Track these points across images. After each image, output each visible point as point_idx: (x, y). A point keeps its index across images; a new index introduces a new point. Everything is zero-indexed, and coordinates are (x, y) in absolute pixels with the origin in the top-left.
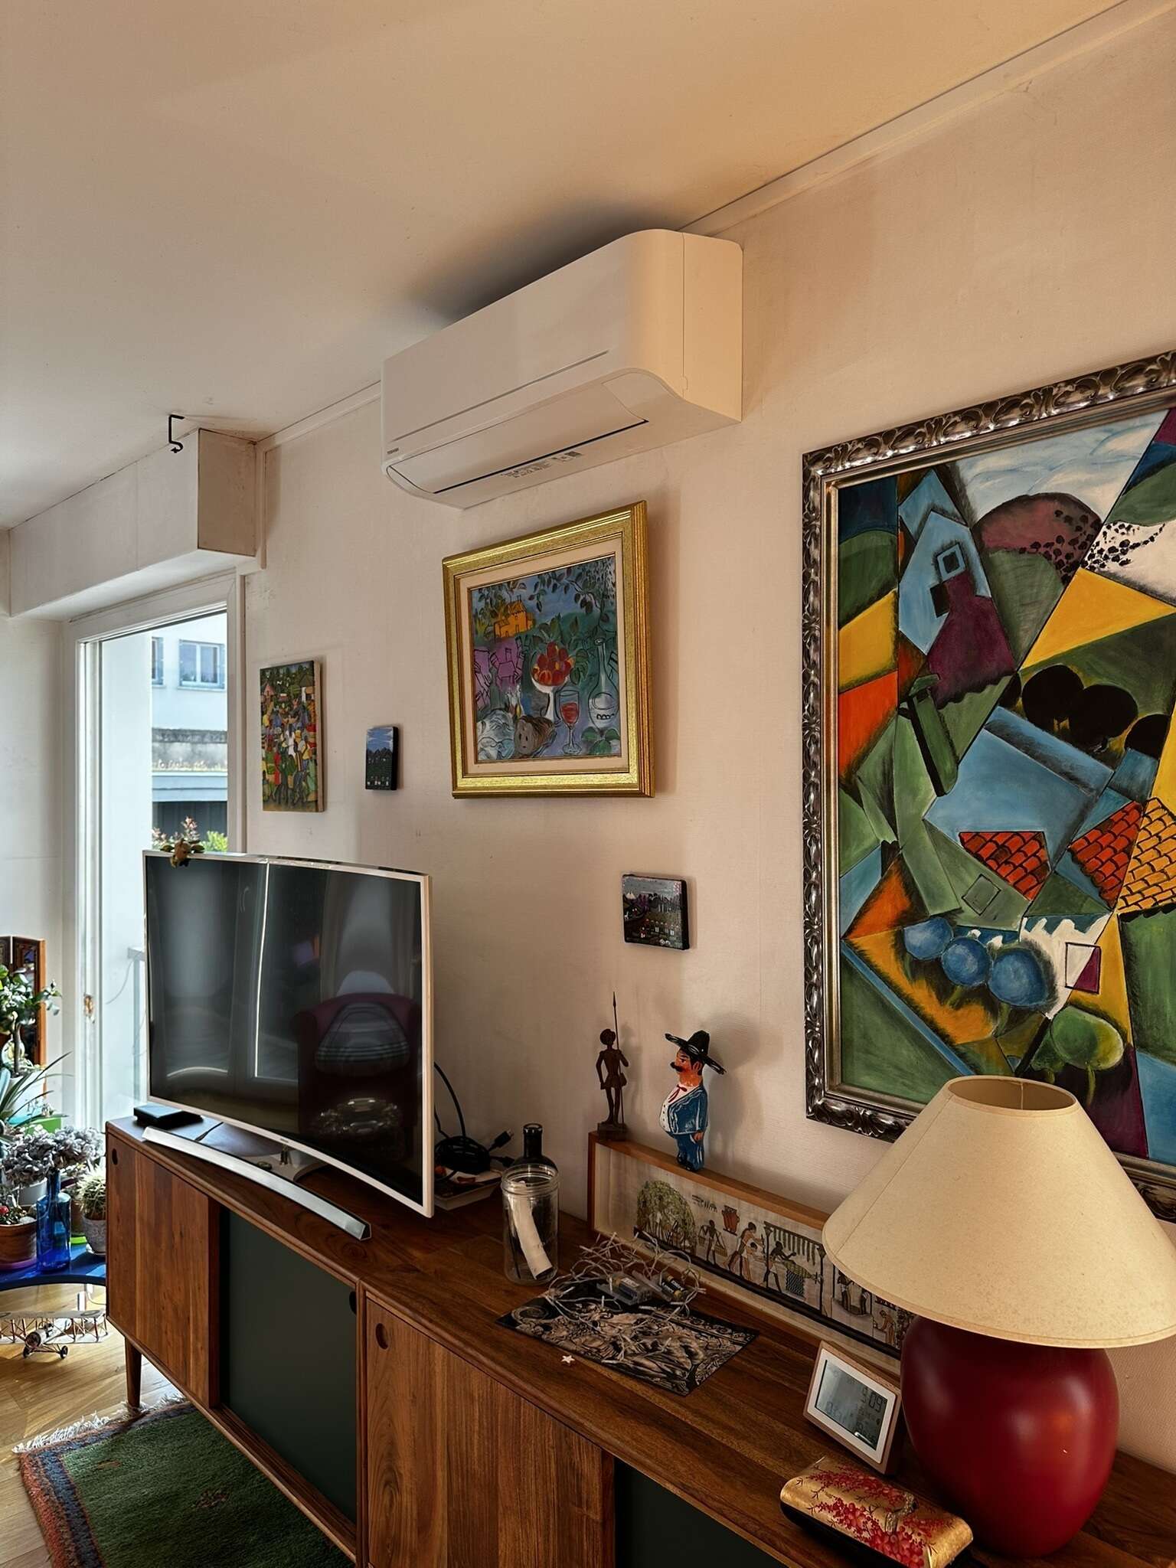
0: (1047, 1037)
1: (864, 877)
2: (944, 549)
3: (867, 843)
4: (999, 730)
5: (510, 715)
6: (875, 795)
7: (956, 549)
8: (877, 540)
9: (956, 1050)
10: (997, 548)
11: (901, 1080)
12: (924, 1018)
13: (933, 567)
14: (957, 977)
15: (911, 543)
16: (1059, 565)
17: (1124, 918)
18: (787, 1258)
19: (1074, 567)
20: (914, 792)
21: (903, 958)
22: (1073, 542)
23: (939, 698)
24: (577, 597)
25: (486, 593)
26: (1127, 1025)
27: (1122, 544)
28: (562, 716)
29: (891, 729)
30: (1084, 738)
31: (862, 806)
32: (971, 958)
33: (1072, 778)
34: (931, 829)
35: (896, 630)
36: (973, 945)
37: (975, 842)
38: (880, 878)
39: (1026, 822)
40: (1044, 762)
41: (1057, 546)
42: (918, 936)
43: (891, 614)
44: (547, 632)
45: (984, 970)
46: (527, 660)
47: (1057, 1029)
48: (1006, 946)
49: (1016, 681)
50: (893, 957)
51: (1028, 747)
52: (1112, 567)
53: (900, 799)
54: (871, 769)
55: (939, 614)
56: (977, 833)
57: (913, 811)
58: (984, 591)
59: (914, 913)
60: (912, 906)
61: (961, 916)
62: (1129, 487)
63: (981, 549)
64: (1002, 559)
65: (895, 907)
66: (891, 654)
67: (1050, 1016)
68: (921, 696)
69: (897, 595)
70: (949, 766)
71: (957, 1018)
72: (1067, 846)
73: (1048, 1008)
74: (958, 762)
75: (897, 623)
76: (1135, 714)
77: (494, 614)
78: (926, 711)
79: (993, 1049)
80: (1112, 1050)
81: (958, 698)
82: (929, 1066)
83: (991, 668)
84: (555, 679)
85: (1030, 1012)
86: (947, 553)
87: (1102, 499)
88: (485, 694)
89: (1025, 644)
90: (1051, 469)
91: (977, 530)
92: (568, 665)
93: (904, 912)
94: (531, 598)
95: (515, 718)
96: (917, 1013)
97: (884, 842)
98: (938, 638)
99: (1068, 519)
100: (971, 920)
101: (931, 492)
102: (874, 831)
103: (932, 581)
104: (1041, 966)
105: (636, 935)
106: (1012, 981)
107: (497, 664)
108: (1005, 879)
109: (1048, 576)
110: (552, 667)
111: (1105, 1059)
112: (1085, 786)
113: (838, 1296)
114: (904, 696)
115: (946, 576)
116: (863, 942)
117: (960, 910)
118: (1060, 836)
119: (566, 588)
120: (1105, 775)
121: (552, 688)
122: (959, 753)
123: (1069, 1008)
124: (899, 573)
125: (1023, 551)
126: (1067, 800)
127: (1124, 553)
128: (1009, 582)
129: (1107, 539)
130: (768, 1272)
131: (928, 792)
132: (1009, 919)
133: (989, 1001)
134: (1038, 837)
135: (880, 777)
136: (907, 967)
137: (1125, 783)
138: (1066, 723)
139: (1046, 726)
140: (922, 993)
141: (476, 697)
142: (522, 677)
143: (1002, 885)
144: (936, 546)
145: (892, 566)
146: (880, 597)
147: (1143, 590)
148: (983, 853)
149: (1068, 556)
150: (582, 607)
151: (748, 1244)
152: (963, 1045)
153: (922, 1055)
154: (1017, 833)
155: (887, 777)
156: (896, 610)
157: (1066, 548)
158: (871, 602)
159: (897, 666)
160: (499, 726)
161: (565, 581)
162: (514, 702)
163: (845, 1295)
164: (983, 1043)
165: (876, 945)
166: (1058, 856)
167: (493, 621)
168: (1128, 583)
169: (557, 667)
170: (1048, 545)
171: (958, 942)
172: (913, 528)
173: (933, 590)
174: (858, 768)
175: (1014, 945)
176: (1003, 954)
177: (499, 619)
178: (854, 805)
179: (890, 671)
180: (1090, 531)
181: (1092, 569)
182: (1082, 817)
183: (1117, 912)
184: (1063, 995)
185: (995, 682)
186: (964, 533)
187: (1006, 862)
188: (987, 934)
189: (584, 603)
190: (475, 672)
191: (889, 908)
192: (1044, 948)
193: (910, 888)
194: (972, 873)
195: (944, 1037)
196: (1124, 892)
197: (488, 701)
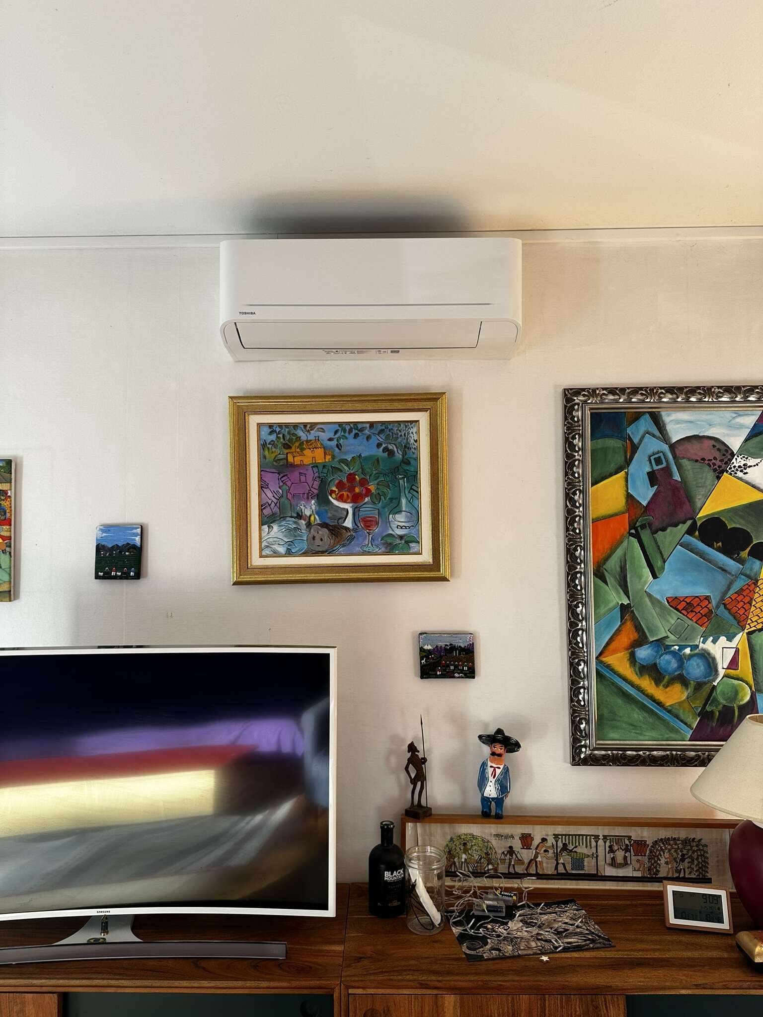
0: (714, 694)
1: (609, 624)
2: (654, 454)
3: (611, 605)
4: (686, 546)
5: (303, 522)
6: (615, 578)
7: (661, 455)
8: (614, 443)
9: (666, 709)
10: (684, 458)
11: (634, 731)
12: (647, 695)
13: (648, 462)
14: (666, 672)
15: (635, 448)
16: (715, 470)
17: (749, 634)
18: (571, 851)
19: (722, 472)
20: (640, 577)
21: (634, 665)
22: (721, 461)
23: (653, 529)
24: (379, 445)
25: (278, 429)
26: (752, 682)
27: (744, 465)
28: (361, 525)
29: (625, 543)
30: (730, 550)
31: (607, 585)
32: (673, 661)
33: (724, 570)
34: (649, 596)
35: (627, 491)
36: (674, 654)
37: (674, 602)
38: (619, 623)
39: (701, 591)
40: (710, 562)
41: (714, 461)
42: (644, 653)
43: (623, 483)
44: (347, 466)
45: (681, 666)
46: (324, 483)
47: (719, 690)
48: (692, 652)
49: (695, 523)
50: (628, 666)
51: (701, 555)
52: (740, 474)
53: (631, 581)
54: (613, 564)
55: (652, 486)
56: (676, 598)
57: (640, 587)
58: (677, 477)
59: (641, 640)
60: (640, 637)
61: (668, 640)
62: (746, 440)
63: (675, 457)
64: (685, 462)
65: (630, 639)
66: (624, 504)
67: (715, 684)
68: (643, 527)
69: (627, 474)
70: (660, 563)
71: (666, 692)
72: (722, 602)
73: (714, 680)
74: (664, 562)
75: (628, 489)
76: (752, 542)
77: (287, 446)
78: (645, 535)
79: (686, 705)
80: (745, 695)
81: (664, 529)
82: (651, 720)
83: (681, 515)
84: (356, 499)
85: (705, 683)
86: (656, 456)
87: (735, 443)
88: (273, 505)
89: (699, 505)
90: (711, 425)
91: (673, 447)
92: (368, 491)
93: (635, 641)
94: (330, 439)
95: (309, 525)
96: (643, 694)
97: (622, 604)
98: (652, 498)
99: (719, 450)
100: (674, 641)
101: (645, 424)
102: (616, 598)
103: (648, 469)
104: (710, 660)
105: (433, 673)
106: (696, 669)
107: (289, 483)
108: (691, 619)
109: (710, 475)
110: (351, 489)
111: (742, 700)
112: (730, 573)
113: (609, 860)
114: (632, 526)
115: (655, 468)
116: (609, 659)
117: (667, 637)
118: (718, 598)
119: (368, 438)
120: (739, 568)
121: (351, 505)
122: (665, 557)
123: (725, 678)
124: (628, 462)
125: (697, 461)
126: (721, 580)
127: (745, 469)
128: (690, 475)
129: (738, 462)
130: (558, 864)
131: (647, 578)
132: (693, 639)
133: (683, 681)
134: (707, 598)
135: (618, 569)
136: (637, 669)
137: (748, 572)
138: (720, 544)
139: (710, 545)
140: (646, 683)
141: (262, 507)
142: (318, 495)
143: (690, 622)
144: (650, 452)
145: (623, 458)
146: (616, 473)
147: (754, 486)
148: (680, 607)
149: (719, 467)
150: (383, 451)
151: (542, 851)
152: (669, 706)
153: (646, 715)
154: (697, 597)
155: (623, 569)
156: (627, 481)
157: (718, 463)
158: (611, 475)
159: (628, 510)
160: (289, 530)
161: (367, 432)
162: (307, 512)
163: (613, 859)
164: (680, 703)
165: (619, 661)
166: (718, 607)
167: (286, 451)
168: (747, 483)
169: (357, 490)
170: (709, 460)
171: (666, 654)
172: (636, 440)
173: (648, 473)
174: (604, 564)
175: (697, 651)
176: (691, 656)
177: (291, 451)
178: (602, 584)
179: (624, 513)
180: (729, 457)
181: (731, 474)
182: (729, 588)
183: (746, 631)
184: (722, 672)
185: (684, 523)
186: (666, 448)
187: (692, 611)
188: (682, 648)
189: (386, 450)
190: (263, 486)
191: (625, 639)
192: (712, 651)
193: (638, 628)
194: (674, 618)
195: (659, 704)
196: (749, 621)
197: (276, 510)
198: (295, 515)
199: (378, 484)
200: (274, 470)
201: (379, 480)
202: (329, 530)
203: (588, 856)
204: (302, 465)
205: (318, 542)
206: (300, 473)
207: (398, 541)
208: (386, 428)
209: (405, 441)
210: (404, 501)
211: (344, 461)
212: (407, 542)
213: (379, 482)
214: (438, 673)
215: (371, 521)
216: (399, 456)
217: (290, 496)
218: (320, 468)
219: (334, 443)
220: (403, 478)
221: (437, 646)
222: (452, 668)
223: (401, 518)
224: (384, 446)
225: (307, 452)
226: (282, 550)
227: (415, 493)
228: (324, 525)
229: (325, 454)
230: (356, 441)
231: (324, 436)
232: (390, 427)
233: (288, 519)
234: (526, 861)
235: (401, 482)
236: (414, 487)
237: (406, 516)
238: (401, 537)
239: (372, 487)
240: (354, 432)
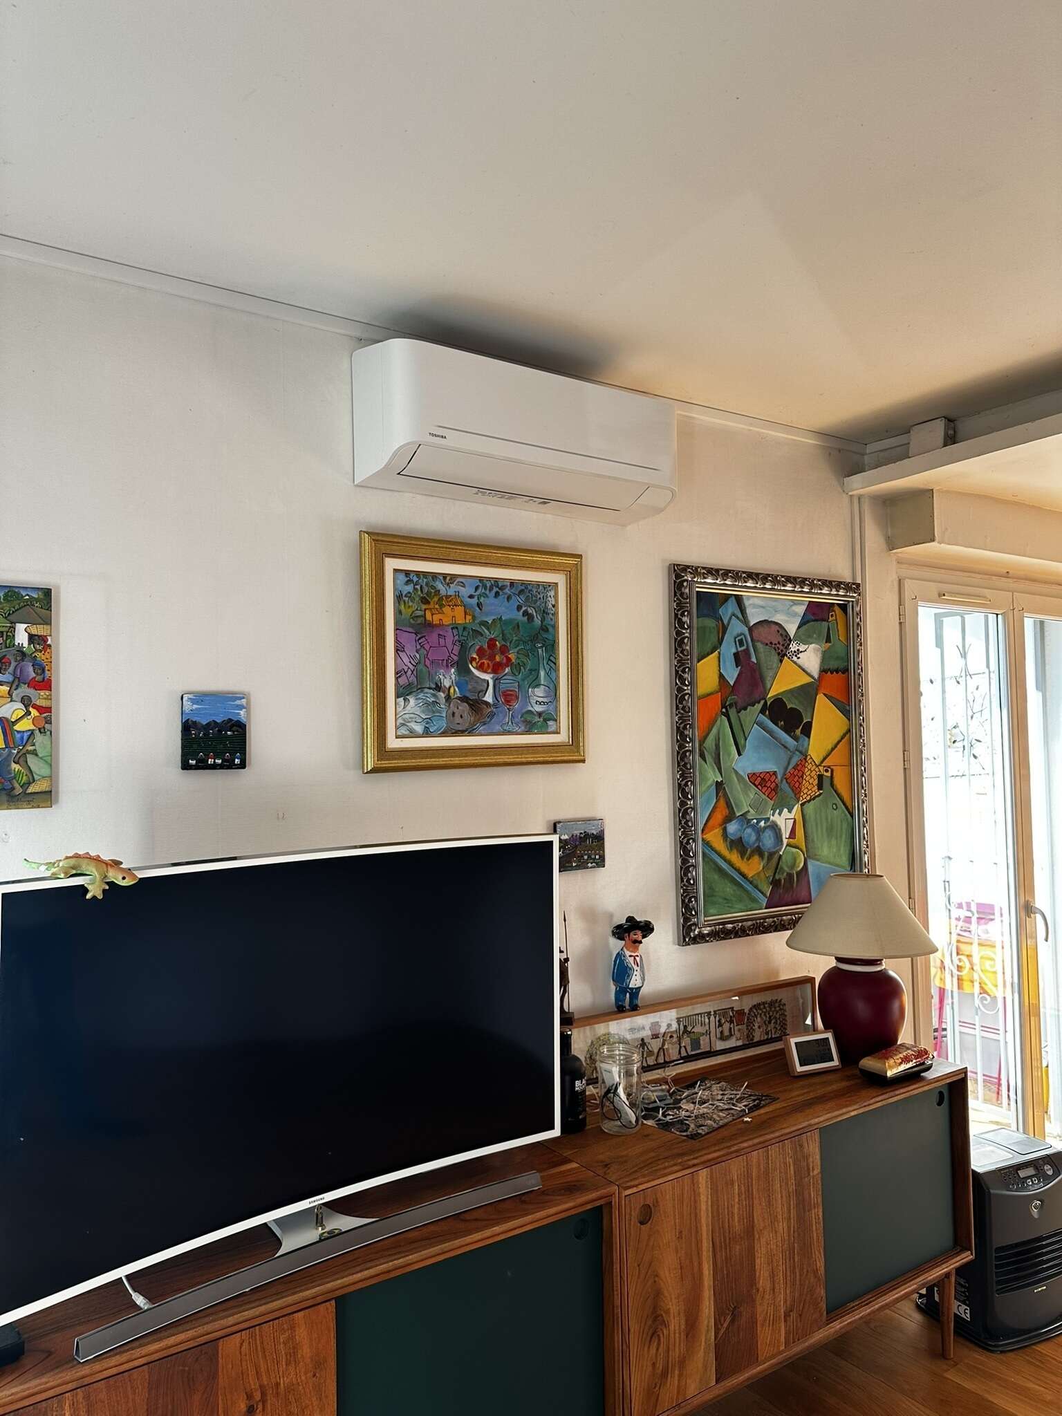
0: (780, 863)
1: (708, 802)
2: (738, 636)
3: (710, 782)
4: (760, 725)
5: (442, 695)
6: (712, 757)
7: (742, 636)
8: (710, 623)
9: (749, 881)
10: (758, 641)
11: (727, 905)
12: (735, 869)
13: (734, 644)
14: (748, 845)
15: (725, 629)
16: (779, 654)
17: (802, 805)
18: (690, 1032)
19: (783, 656)
20: (729, 754)
21: (726, 841)
22: (783, 645)
23: (738, 708)
24: (519, 608)
25: (415, 579)
26: (804, 849)
27: (798, 650)
28: (501, 700)
29: (718, 722)
30: (788, 730)
31: (706, 763)
32: (753, 834)
33: (785, 747)
34: (736, 772)
35: (719, 671)
36: (753, 827)
37: (753, 777)
38: (715, 800)
39: (771, 767)
40: (776, 740)
41: (778, 645)
42: (732, 828)
43: (716, 660)
44: (488, 629)
45: (758, 839)
46: (464, 648)
47: (783, 858)
48: (766, 825)
49: (766, 703)
50: (722, 841)
51: (770, 732)
52: (795, 659)
53: (723, 759)
54: (710, 742)
55: (737, 667)
56: (754, 774)
57: (729, 764)
58: (754, 660)
59: (729, 818)
60: (729, 813)
61: (749, 814)
62: (799, 627)
63: (752, 640)
64: (759, 645)
65: (722, 815)
66: (717, 683)
67: (781, 853)
68: (731, 705)
69: (719, 653)
70: (743, 741)
71: (749, 865)
72: (785, 777)
73: (780, 850)
74: (746, 740)
75: (720, 668)
76: (803, 721)
77: (425, 601)
78: (732, 712)
79: (762, 874)
80: (800, 862)
81: (745, 709)
82: (738, 893)
83: (757, 696)
84: (496, 669)
85: (774, 853)
86: (739, 638)
87: (792, 629)
88: (409, 672)
89: (769, 687)
90: (776, 611)
91: (751, 629)
92: (509, 659)
93: (727, 817)
94: (471, 597)
95: (448, 698)
96: (733, 867)
97: (717, 781)
98: (737, 678)
99: (781, 635)
100: (752, 815)
101: (731, 607)
102: (713, 776)
103: (734, 650)
104: (777, 830)
105: (570, 865)
106: (768, 841)
107: (427, 647)
108: (764, 794)
109: (776, 658)
110: (492, 658)
111: (799, 866)
112: (789, 750)
113: (718, 1035)
114: (724, 706)
115: (740, 649)
116: (708, 837)
117: (749, 811)
118: (782, 771)
119: (509, 598)
120: (795, 745)
121: (491, 676)
122: (746, 735)
123: (788, 848)
124: (720, 642)
125: (767, 644)
126: (784, 755)
127: (798, 654)
128: (762, 656)
129: (794, 647)
130: (680, 1047)
131: (734, 755)
132: (765, 812)
133: (759, 851)
134: (775, 773)
135: (714, 747)
136: (728, 843)
137: (801, 749)
138: (782, 723)
139: (776, 724)
140: (734, 857)
141: (398, 674)
142: (457, 662)
143: (764, 796)
144: (735, 633)
145: (717, 638)
146: (712, 653)
147: (804, 670)
148: (757, 783)
149: (782, 651)
150: (523, 615)
151: (668, 1038)
152: (752, 877)
153: (735, 888)
154: (768, 772)
155: (717, 746)
156: (719, 661)
157: (781, 647)
158: (708, 654)
159: (720, 690)
160: (427, 704)
162: (447, 683)
163: (722, 1032)
164: (758, 874)
165: (715, 837)
166: (782, 781)
167: (424, 607)
168: (800, 667)
169: (498, 658)
170: (775, 644)
171: (747, 827)
172: (726, 622)
173: (734, 654)
174: (704, 742)
175: (768, 824)
176: (765, 828)
177: (430, 607)
178: (703, 762)
179: (717, 692)
180: (788, 642)
181: (789, 658)
182: (789, 764)
183: (800, 803)
184: (785, 841)
185: (759, 702)
186: (746, 630)
187: (765, 786)
188: (759, 821)
189: (526, 613)
190: (399, 649)
191: (719, 817)
192: (779, 823)
193: (729, 804)
194: (753, 792)
195: (744, 875)
196: (802, 794)
197: (413, 679)
198: (434, 687)
199: (518, 653)
200: (411, 630)
201: (518, 648)
202: (469, 704)
203: (703, 1034)
204: (440, 625)
205: (458, 719)
206: (439, 635)
207: (537, 719)
208: (526, 588)
209: (543, 605)
210: (542, 673)
211: (484, 623)
212: (545, 720)
213: (520, 650)
214: (574, 864)
215: (511, 695)
216: (537, 621)
217: (428, 663)
218: (461, 629)
219: (474, 601)
220: (541, 647)
221: (573, 835)
222: (586, 857)
223: (539, 692)
224: (524, 609)
225: (447, 609)
226: (419, 729)
227: (552, 665)
228: (464, 699)
229: (466, 613)
230: (496, 601)
231: (465, 592)
232: (529, 588)
233: (426, 690)
234: (656, 1051)
235: (540, 650)
236: (551, 658)
237: (545, 691)
238: (540, 714)
239: (512, 656)
240: (495, 589)
